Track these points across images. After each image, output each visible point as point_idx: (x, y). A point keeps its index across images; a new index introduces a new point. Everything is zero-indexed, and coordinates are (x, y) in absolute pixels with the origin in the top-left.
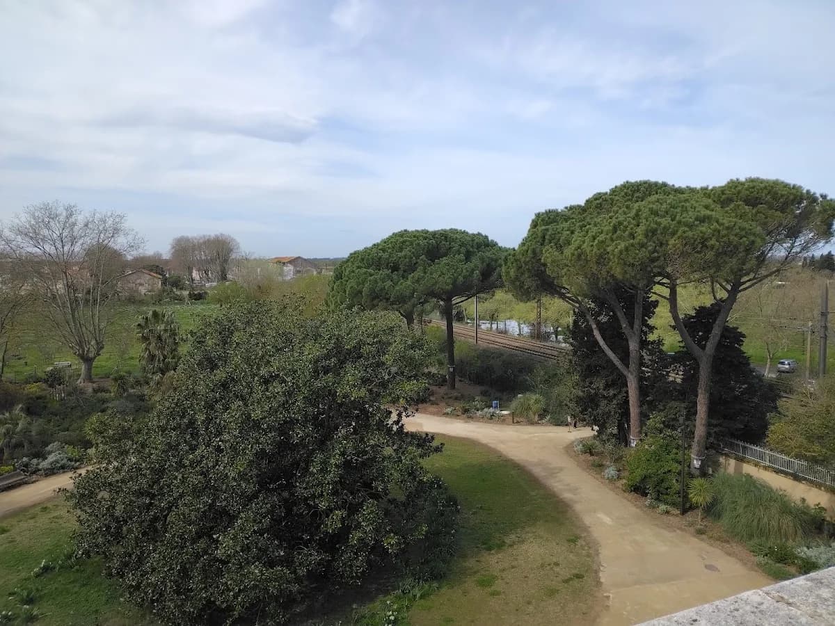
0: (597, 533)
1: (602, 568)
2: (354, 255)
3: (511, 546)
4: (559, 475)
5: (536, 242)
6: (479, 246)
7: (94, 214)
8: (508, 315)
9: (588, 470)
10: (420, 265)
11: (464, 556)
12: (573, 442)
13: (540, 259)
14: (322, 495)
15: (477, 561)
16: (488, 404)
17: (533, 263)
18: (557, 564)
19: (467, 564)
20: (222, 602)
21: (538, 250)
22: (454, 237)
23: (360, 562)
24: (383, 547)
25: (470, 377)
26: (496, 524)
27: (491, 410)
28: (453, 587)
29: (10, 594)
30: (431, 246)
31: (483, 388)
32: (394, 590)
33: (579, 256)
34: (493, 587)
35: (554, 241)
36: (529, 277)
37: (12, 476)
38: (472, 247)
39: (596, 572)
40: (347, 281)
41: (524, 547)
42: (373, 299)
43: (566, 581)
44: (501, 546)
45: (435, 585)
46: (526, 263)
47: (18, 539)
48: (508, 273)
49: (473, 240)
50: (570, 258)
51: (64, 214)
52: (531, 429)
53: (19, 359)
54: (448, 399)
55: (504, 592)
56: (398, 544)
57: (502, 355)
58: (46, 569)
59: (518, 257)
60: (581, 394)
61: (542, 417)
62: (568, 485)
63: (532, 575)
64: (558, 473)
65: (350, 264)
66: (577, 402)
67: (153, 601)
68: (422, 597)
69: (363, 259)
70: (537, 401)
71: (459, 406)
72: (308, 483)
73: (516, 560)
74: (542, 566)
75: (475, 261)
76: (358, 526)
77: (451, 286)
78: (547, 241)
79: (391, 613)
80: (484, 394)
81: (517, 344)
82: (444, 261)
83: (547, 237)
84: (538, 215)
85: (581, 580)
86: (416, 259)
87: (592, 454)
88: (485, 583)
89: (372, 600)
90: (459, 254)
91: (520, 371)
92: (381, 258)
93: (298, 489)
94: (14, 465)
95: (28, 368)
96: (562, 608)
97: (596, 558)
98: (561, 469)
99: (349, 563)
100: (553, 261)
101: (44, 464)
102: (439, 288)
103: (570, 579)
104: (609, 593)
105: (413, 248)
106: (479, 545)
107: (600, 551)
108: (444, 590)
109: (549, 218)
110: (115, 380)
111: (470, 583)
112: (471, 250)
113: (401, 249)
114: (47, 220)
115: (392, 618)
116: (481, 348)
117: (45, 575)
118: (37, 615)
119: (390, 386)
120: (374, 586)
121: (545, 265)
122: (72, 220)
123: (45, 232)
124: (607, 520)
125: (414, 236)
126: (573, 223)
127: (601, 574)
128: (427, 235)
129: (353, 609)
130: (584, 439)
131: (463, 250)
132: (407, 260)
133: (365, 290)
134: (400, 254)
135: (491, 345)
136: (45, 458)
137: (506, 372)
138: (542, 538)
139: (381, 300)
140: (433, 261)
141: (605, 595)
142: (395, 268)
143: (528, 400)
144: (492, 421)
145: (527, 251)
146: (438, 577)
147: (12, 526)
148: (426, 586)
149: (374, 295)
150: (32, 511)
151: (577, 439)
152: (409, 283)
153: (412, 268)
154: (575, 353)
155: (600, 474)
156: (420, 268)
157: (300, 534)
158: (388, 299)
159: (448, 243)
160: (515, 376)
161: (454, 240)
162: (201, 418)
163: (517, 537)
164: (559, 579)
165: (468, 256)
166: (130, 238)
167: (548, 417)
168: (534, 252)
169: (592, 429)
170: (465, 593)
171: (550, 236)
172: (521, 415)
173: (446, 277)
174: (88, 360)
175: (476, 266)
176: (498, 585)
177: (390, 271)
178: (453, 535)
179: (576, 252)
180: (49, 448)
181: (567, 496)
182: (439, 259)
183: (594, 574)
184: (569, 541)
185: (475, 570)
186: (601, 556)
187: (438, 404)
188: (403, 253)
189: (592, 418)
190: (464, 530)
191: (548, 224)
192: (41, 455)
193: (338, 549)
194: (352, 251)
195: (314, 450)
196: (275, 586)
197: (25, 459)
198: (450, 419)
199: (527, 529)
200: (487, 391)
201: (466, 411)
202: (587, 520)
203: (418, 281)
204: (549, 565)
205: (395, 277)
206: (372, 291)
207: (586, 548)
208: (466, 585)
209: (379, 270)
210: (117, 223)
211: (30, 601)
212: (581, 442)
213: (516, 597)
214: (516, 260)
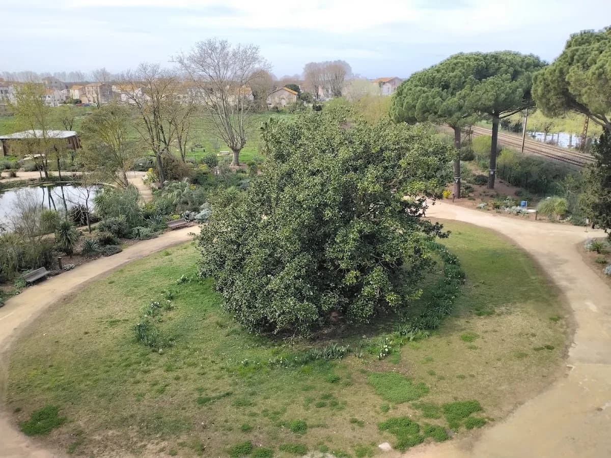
0: (578, 317)
1: (573, 345)
2: (414, 76)
3: (499, 315)
4: (561, 266)
5: (565, 62)
6: (528, 66)
7: (239, 47)
8: (560, 128)
9: (591, 265)
10: (467, 84)
11: (457, 317)
12: (585, 241)
13: (565, 78)
14: (343, 259)
15: (467, 322)
16: (518, 203)
17: (558, 82)
18: (534, 335)
19: (458, 323)
20: (271, 318)
21: (565, 70)
22: (505, 58)
23: (369, 309)
24: (385, 300)
25: (509, 180)
26: (492, 296)
27: (519, 208)
28: (441, 337)
29: (162, 292)
30: (480, 67)
31: (518, 189)
32: (395, 331)
33: (600, 75)
34: (472, 343)
35: (582, 61)
36: (554, 95)
37: (180, 221)
38: (521, 67)
39: (567, 347)
40: (405, 97)
41: (510, 318)
42: (424, 112)
43: (537, 349)
44: (490, 314)
45: (427, 333)
46: (553, 82)
47: (174, 260)
48: (536, 90)
49: (523, 61)
50: (590, 78)
51: (220, 48)
52: (550, 226)
53: (202, 147)
54: (484, 196)
55: (480, 348)
56: (397, 300)
57: (543, 163)
58: (184, 280)
59: (545, 77)
60: (597, 201)
61: (563, 217)
62: (567, 275)
63: (509, 340)
64: (562, 264)
65: (409, 83)
66: (593, 208)
67: (236, 310)
68: (414, 339)
69: (420, 79)
70: (561, 204)
71: (492, 202)
72: (334, 249)
73: (500, 326)
74: (520, 334)
75: (521, 80)
76: (368, 283)
77: (493, 102)
78: (575, 61)
79: (387, 346)
80: (518, 194)
81: (560, 154)
82: (490, 80)
83: (576, 57)
84: (573, 37)
85: (550, 350)
86: (465, 78)
87: (599, 253)
88: (468, 339)
89: (377, 335)
90: (506, 74)
91: (555, 178)
92: (435, 77)
93: (327, 252)
94: (181, 215)
95: (205, 154)
96: (526, 369)
97: (571, 336)
98: (566, 261)
99: (361, 308)
100: (577, 80)
101: (198, 216)
102: (482, 104)
103: (542, 349)
104: (572, 365)
105: (464, 69)
106: (472, 311)
107: (576, 331)
108: (432, 338)
109: (583, 39)
110: (249, 165)
111: (455, 337)
112: (520, 69)
113: (453, 70)
114: (210, 52)
115: (387, 350)
116: (525, 156)
117: (183, 284)
118: (173, 307)
119: (404, 184)
120: (383, 326)
121: (568, 83)
122: (225, 51)
123: (209, 61)
124: (593, 307)
125: (467, 58)
126: (605, 43)
127: (570, 350)
128: (479, 57)
129: (362, 338)
130: (597, 239)
131: (511, 70)
132: (457, 79)
133: (418, 105)
134: (451, 74)
135: (536, 154)
136: (199, 212)
137: (540, 178)
138: (528, 313)
139: (430, 114)
140: (480, 80)
141: (568, 366)
142: (446, 86)
143: (553, 202)
144: (518, 216)
145: (555, 71)
146: (431, 328)
147: (173, 252)
148: (420, 333)
149: (424, 109)
150: (186, 244)
151: (588, 239)
152: (456, 99)
153: (461, 86)
154: (599, 165)
155: (601, 270)
156: (467, 86)
157: (328, 283)
158: (436, 113)
159: (497, 64)
160: (548, 181)
161: (503, 61)
162: (274, 196)
163: (506, 309)
164: (531, 347)
165: (515, 76)
166: (262, 64)
167: (569, 218)
168: (562, 72)
169: (606, 232)
170: (449, 343)
171: (579, 56)
172: (545, 213)
173: (490, 94)
174: (236, 151)
175: (521, 85)
176: (477, 343)
177: (441, 88)
178: (453, 301)
179: (597, 72)
180: (202, 206)
181: (563, 283)
182: (486, 78)
183: (564, 348)
184: (551, 319)
185: (463, 327)
186: (576, 335)
187: (474, 200)
188: (455, 73)
189: (605, 222)
190: (464, 298)
191: (580, 44)
192: (197, 210)
193: (355, 297)
194: (413, 72)
195: (340, 226)
196: (301, 314)
197: (187, 212)
198: (482, 212)
199: (518, 304)
200: (521, 192)
201: (498, 207)
202: (575, 305)
203: (464, 97)
204: (527, 335)
205: (444, 93)
206: (424, 105)
207: (565, 327)
208: (452, 337)
209: (433, 88)
210: (254, 53)
211: (171, 298)
212: (592, 241)
213: (490, 353)
214: (544, 79)
